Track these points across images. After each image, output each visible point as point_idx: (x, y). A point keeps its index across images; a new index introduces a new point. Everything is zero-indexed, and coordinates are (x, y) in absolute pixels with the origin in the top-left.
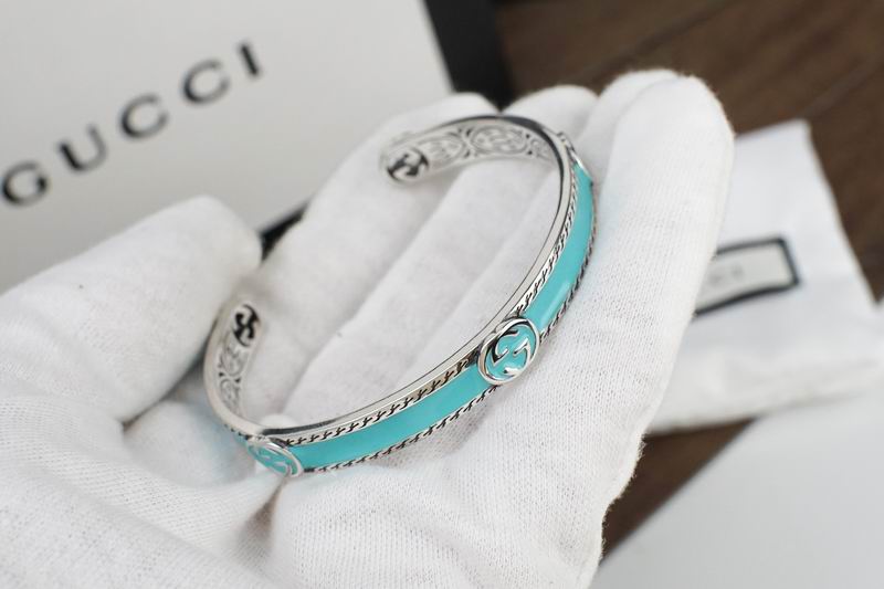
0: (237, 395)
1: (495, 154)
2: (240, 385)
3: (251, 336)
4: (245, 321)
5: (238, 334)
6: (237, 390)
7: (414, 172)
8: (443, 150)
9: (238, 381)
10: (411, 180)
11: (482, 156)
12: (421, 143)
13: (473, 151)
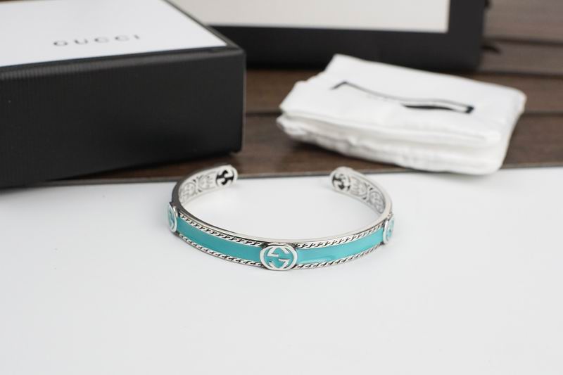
0: (193, 194)
1: (373, 207)
2: (199, 193)
3: (224, 183)
4: (226, 176)
5: (218, 177)
6: (195, 193)
7: (342, 187)
8: (358, 188)
9: (200, 191)
10: (338, 189)
11: (369, 203)
12: (353, 178)
13: (368, 199)
